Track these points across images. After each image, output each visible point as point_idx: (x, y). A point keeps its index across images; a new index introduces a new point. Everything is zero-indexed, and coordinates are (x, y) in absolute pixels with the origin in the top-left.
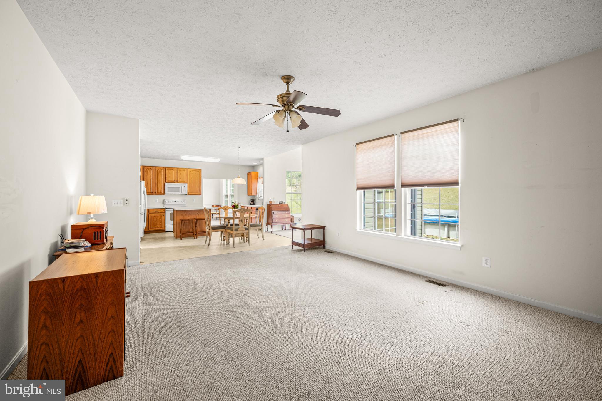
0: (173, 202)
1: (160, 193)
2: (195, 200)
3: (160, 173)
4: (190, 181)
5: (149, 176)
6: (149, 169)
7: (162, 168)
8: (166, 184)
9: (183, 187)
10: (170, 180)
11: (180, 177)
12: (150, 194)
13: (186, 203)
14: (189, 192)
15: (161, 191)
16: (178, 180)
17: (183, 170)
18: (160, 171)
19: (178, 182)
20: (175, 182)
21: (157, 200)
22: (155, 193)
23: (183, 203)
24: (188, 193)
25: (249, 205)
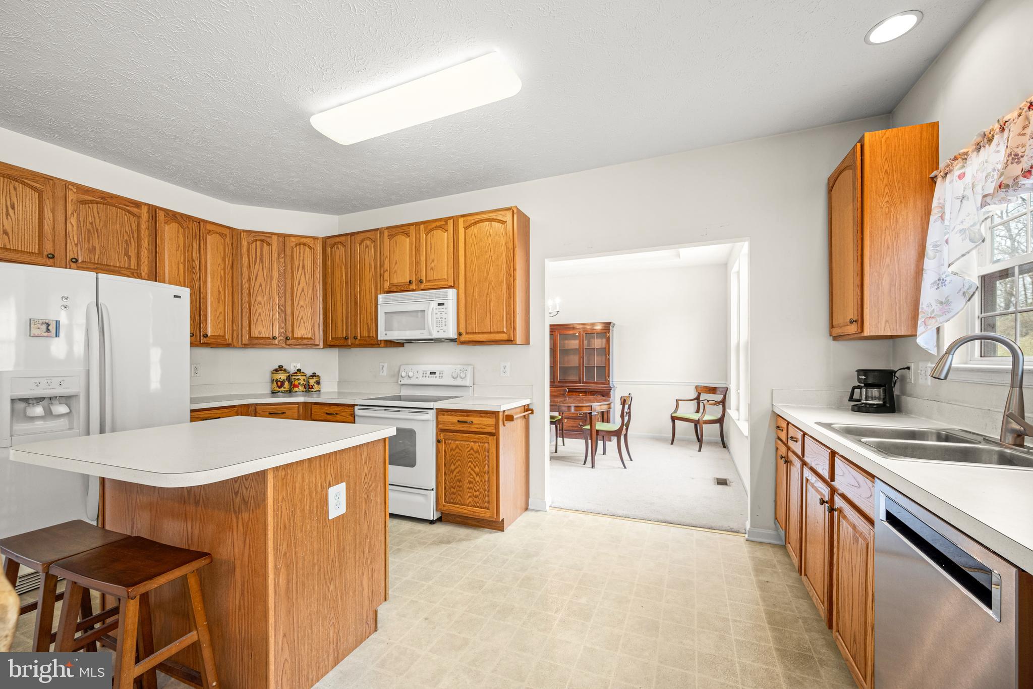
0: (424, 373)
1: (369, 337)
2: (508, 369)
3: (367, 257)
4: (468, 274)
5: (337, 273)
6: (338, 248)
7: (372, 235)
8: (381, 297)
9: (434, 305)
10: (395, 281)
11: (429, 261)
12: (342, 342)
13: (468, 382)
14: (462, 331)
15: (369, 332)
16: (424, 279)
17: (440, 227)
18: (367, 247)
19: (423, 286)
20: (413, 286)
21: (386, 365)
22: (355, 338)
23: (458, 382)
24: (460, 334)
25: (838, 407)
